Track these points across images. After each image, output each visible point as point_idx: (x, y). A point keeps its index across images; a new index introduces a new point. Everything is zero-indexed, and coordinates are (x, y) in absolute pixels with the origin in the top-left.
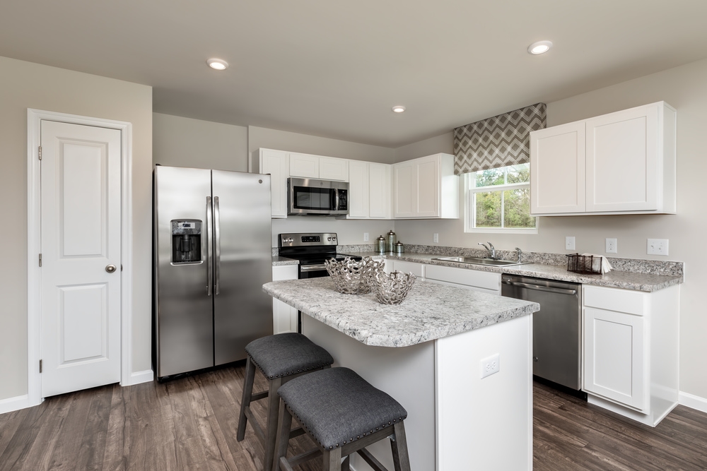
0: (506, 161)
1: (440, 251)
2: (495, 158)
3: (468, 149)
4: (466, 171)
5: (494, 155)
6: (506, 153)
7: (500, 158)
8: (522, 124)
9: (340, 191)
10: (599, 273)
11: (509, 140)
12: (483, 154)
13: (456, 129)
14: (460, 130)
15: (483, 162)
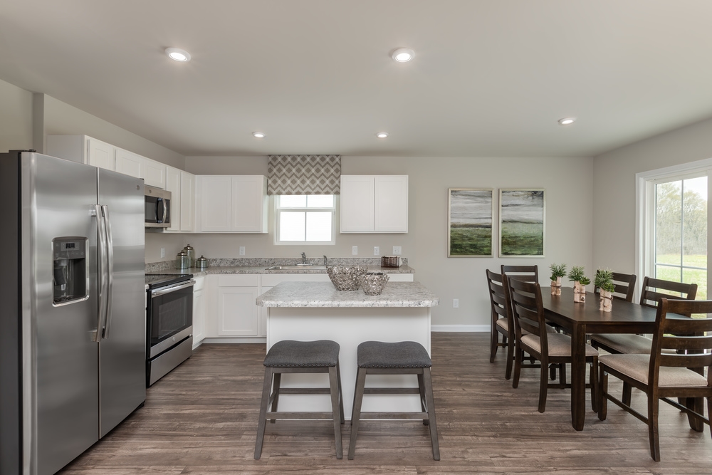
0: (315, 191)
1: (249, 263)
2: (306, 187)
3: (282, 175)
4: (279, 193)
5: (306, 184)
6: (315, 185)
7: (310, 187)
8: (328, 166)
9: (165, 201)
10: (398, 267)
11: (318, 175)
12: (296, 182)
13: (270, 156)
14: (274, 157)
15: (296, 188)
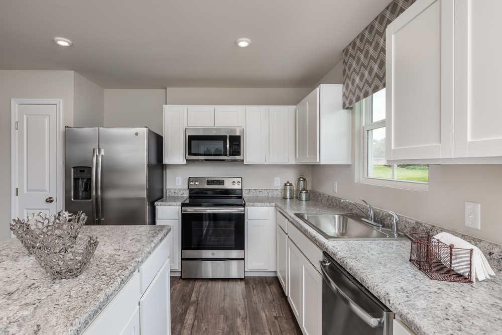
9: (231, 137)
13: (343, 51)
